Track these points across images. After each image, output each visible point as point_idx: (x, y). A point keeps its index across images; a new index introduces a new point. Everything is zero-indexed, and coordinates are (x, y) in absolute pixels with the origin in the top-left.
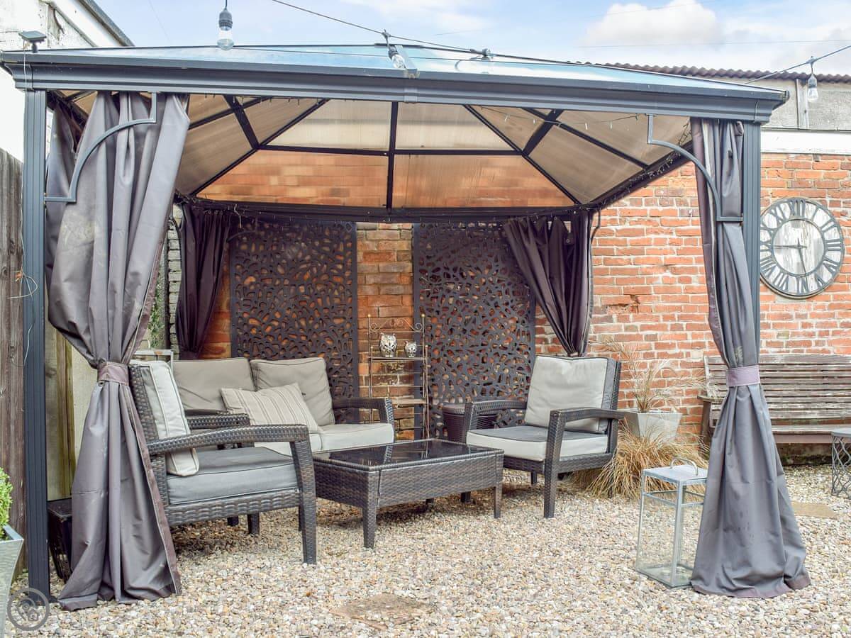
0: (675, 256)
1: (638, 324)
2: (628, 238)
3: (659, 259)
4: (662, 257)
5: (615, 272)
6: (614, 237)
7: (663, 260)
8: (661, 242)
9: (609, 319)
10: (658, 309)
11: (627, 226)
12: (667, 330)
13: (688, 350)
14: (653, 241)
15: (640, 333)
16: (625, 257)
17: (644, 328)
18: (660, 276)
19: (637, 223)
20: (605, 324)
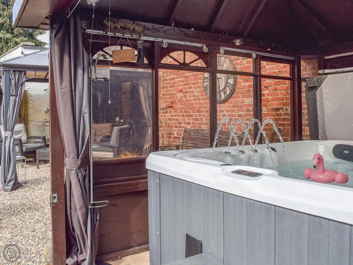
0: (183, 87)
1: (173, 114)
2: (171, 81)
3: (178, 88)
4: (179, 87)
5: (168, 94)
6: (168, 81)
7: (179, 89)
8: (179, 82)
9: (167, 112)
10: (179, 108)
11: (172, 77)
12: (181, 117)
13: (186, 125)
14: (177, 82)
15: (174, 118)
16: (170, 89)
17: (175, 116)
18: (179, 95)
19: (174, 75)
20: (166, 114)
